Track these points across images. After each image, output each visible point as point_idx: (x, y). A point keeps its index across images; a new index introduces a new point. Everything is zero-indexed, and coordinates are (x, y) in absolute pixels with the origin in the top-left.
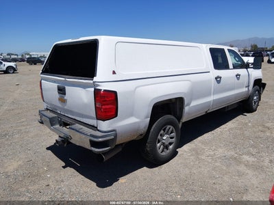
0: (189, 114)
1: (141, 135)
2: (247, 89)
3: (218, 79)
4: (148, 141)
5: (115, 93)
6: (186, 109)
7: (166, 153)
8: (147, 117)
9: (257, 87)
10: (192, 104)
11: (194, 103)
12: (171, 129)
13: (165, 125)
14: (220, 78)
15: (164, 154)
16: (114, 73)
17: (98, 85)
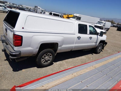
0: (60, 50)
1: (34, 55)
2: (95, 44)
3: (79, 38)
4: (38, 57)
5: (22, 37)
6: (59, 48)
7: (46, 63)
8: (37, 48)
9: (102, 44)
10: (63, 46)
11: (64, 46)
12: (50, 55)
13: (47, 53)
14: (80, 37)
15: (45, 63)
16: (23, 28)
17: (15, 32)
